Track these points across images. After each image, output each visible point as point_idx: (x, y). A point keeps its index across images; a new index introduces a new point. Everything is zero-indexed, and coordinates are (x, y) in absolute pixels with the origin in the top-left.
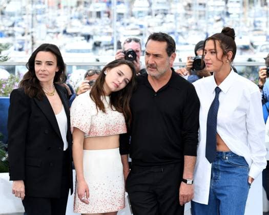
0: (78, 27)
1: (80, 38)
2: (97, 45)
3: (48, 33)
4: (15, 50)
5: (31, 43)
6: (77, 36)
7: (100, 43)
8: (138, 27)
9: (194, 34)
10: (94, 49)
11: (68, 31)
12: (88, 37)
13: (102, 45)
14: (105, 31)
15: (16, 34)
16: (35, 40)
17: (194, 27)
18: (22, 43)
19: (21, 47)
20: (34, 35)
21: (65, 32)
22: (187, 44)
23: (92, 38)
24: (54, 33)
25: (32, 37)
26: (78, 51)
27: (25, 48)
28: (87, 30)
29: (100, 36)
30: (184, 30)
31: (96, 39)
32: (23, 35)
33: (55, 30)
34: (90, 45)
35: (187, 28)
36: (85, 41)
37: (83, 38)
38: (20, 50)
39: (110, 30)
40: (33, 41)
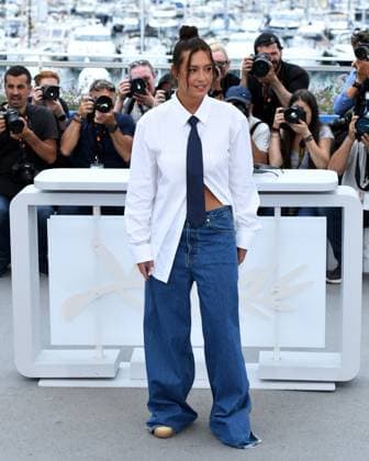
0: (91, 4)
1: (94, 20)
2: (117, 30)
3: (50, 13)
4: (6, 35)
5: (28, 25)
6: (90, 17)
7: (122, 27)
8: (174, 6)
9: (250, 17)
10: (113, 36)
11: (79, 9)
12: (105, 19)
13: (125, 29)
14: (128, 10)
15: (7, 13)
16: (32, 22)
17: (250, 8)
18: (16, 26)
19: (14, 31)
20: (32, 14)
21: (73, 11)
22: (241, 31)
23: (111, 20)
24: (59, 13)
25: (30, 18)
26: (92, 38)
27: (20, 33)
28: (105, 9)
29: (122, 18)
30: (236, 11)
31: (117, 21)
32: (17, 15)
33: (61, 9)
34: (107, 30)
35: (241, 8)
36: (101, 25)
37: (99, 20)
38: (13, 35)
39: (135, 10)
40: (30, 23)
